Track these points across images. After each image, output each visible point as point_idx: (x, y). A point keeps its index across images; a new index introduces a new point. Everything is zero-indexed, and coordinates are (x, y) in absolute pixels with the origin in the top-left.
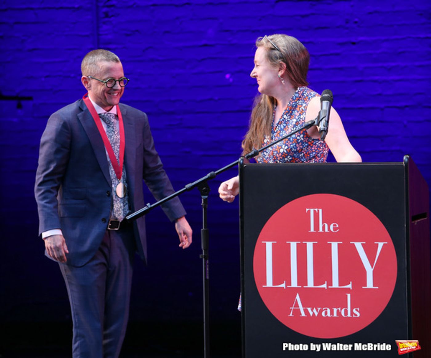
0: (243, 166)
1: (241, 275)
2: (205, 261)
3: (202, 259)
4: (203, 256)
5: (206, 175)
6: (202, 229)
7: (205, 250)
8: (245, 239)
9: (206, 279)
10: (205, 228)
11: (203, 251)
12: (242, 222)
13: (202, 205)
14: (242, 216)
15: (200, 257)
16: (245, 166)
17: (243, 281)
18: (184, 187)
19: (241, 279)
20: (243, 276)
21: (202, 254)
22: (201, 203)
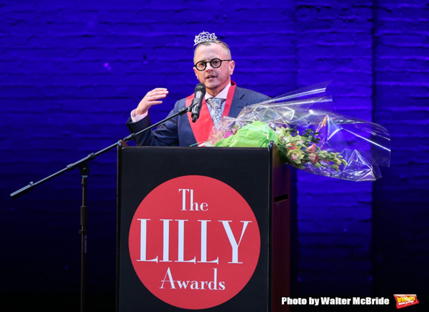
0: (121, 149)
1: (117, 249)
2: (84, 237)
3: (81, 234)
4: (82, 232)
5: (87, 156)
6: (82, 207)
7: (84, 226)
8: (121, 217)
9: (84, 253)
10: (84, 205)
11: (82, 227)
12: (120, 201)
13: (82, 184)
14: (119, 195)
15: (80, 233)
16: (123, 148)
17: (119, 255)
18: (66, 167)
19: (117, 254)
20: (119, 251)
21: (81, 229)
22: (82, 182)
